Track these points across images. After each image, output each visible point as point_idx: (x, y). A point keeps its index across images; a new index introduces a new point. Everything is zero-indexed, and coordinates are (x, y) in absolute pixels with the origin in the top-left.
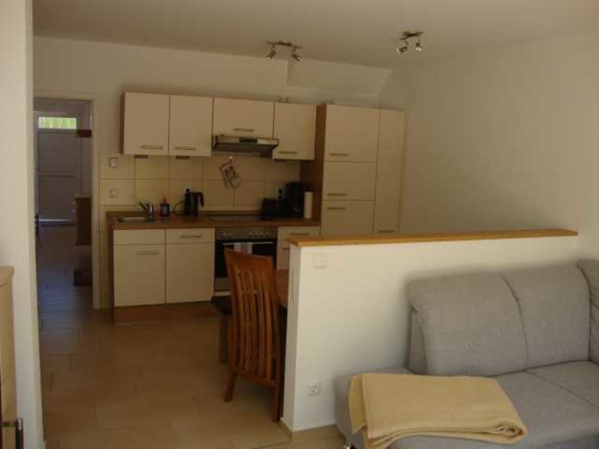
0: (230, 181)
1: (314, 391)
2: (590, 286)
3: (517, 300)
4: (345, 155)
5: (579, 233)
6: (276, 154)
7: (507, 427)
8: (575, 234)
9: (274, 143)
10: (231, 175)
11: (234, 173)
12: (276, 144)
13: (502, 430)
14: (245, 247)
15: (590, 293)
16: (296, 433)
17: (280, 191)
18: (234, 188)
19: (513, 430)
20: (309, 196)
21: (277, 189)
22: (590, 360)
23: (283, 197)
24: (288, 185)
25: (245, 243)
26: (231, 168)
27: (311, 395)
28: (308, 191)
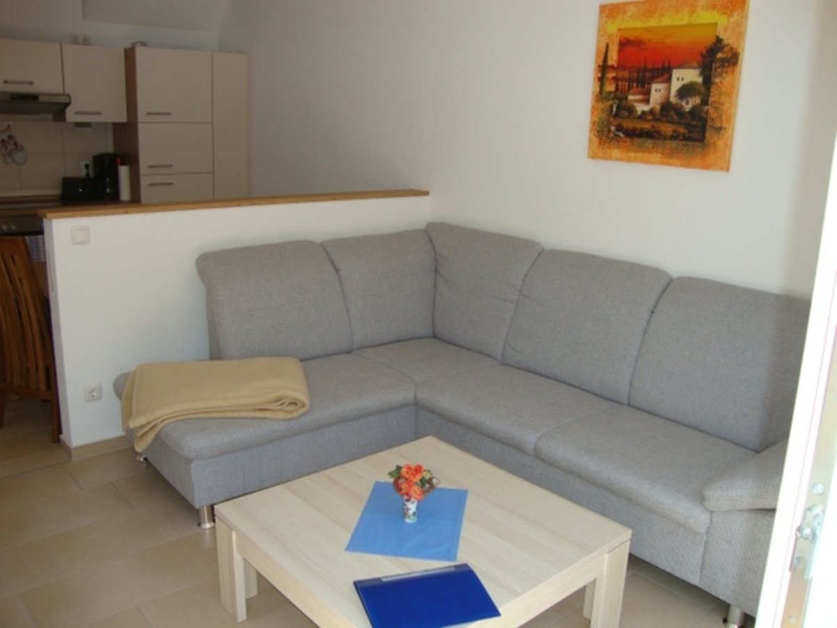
0: (10, 154)
1: (93, 396)
2: (435, 254)
3: (337, 271)
4: (169, 114)
5: (431, 193)
6: (71, 116)
7: (288, 401)
8: (426, 193)
9: (65, 100)
10: (10, 147)
11: (16, 144)
12: (68, 101)
13: (282, 404)
14: (34, 241)
15: (436, 261)
16: (75, 448)
17: (87, 166)
18: (19, 164)
19: (295, 404)
20: (124, 171)
21: (83, 164)
22: (435, 336)
23: (92, 175)
24: (95, 158)
25: (33, 237)
26: (10, 137)
27: (89, 401)
28: (123, 163)
